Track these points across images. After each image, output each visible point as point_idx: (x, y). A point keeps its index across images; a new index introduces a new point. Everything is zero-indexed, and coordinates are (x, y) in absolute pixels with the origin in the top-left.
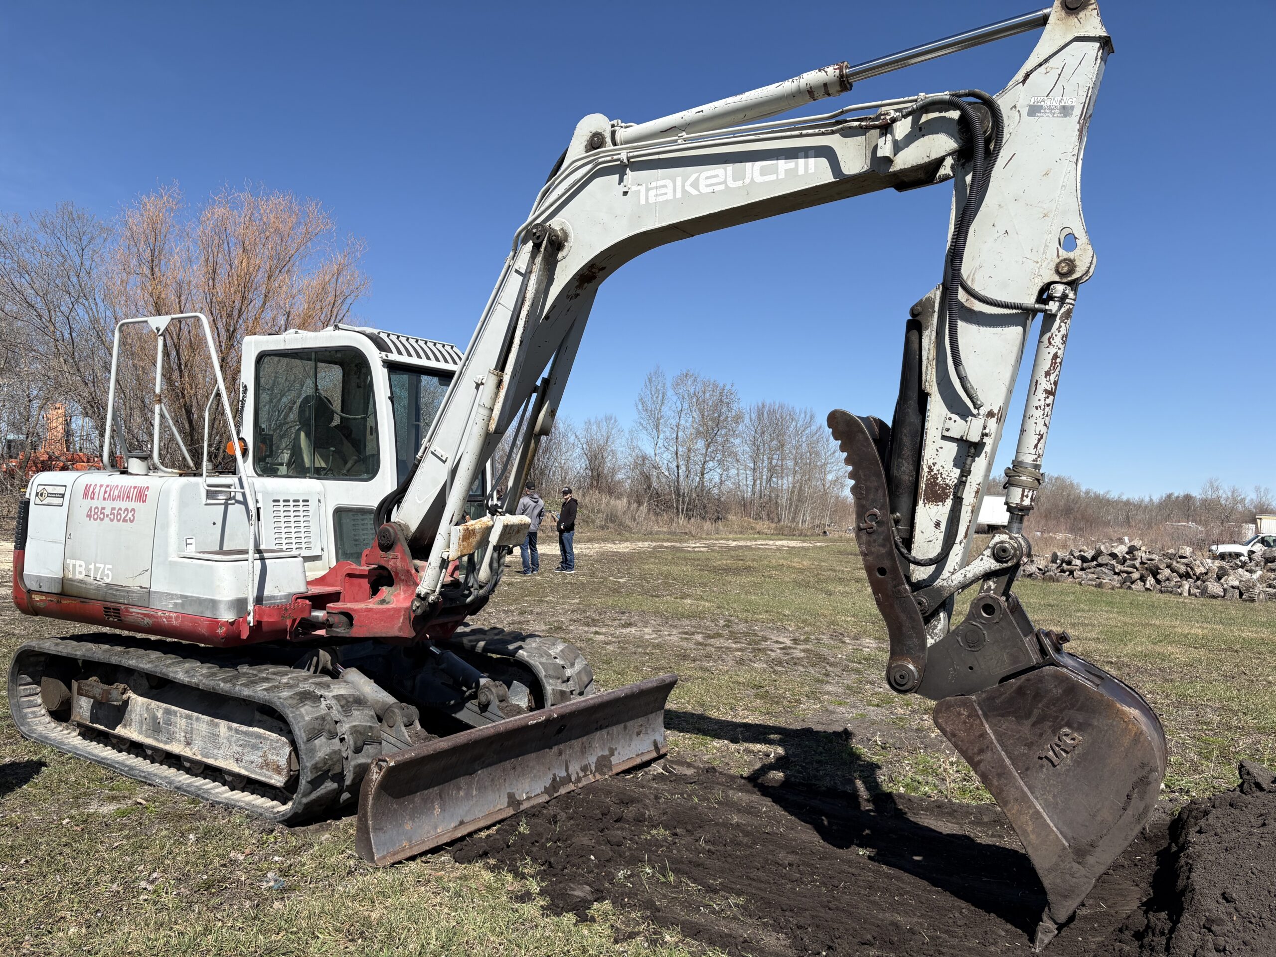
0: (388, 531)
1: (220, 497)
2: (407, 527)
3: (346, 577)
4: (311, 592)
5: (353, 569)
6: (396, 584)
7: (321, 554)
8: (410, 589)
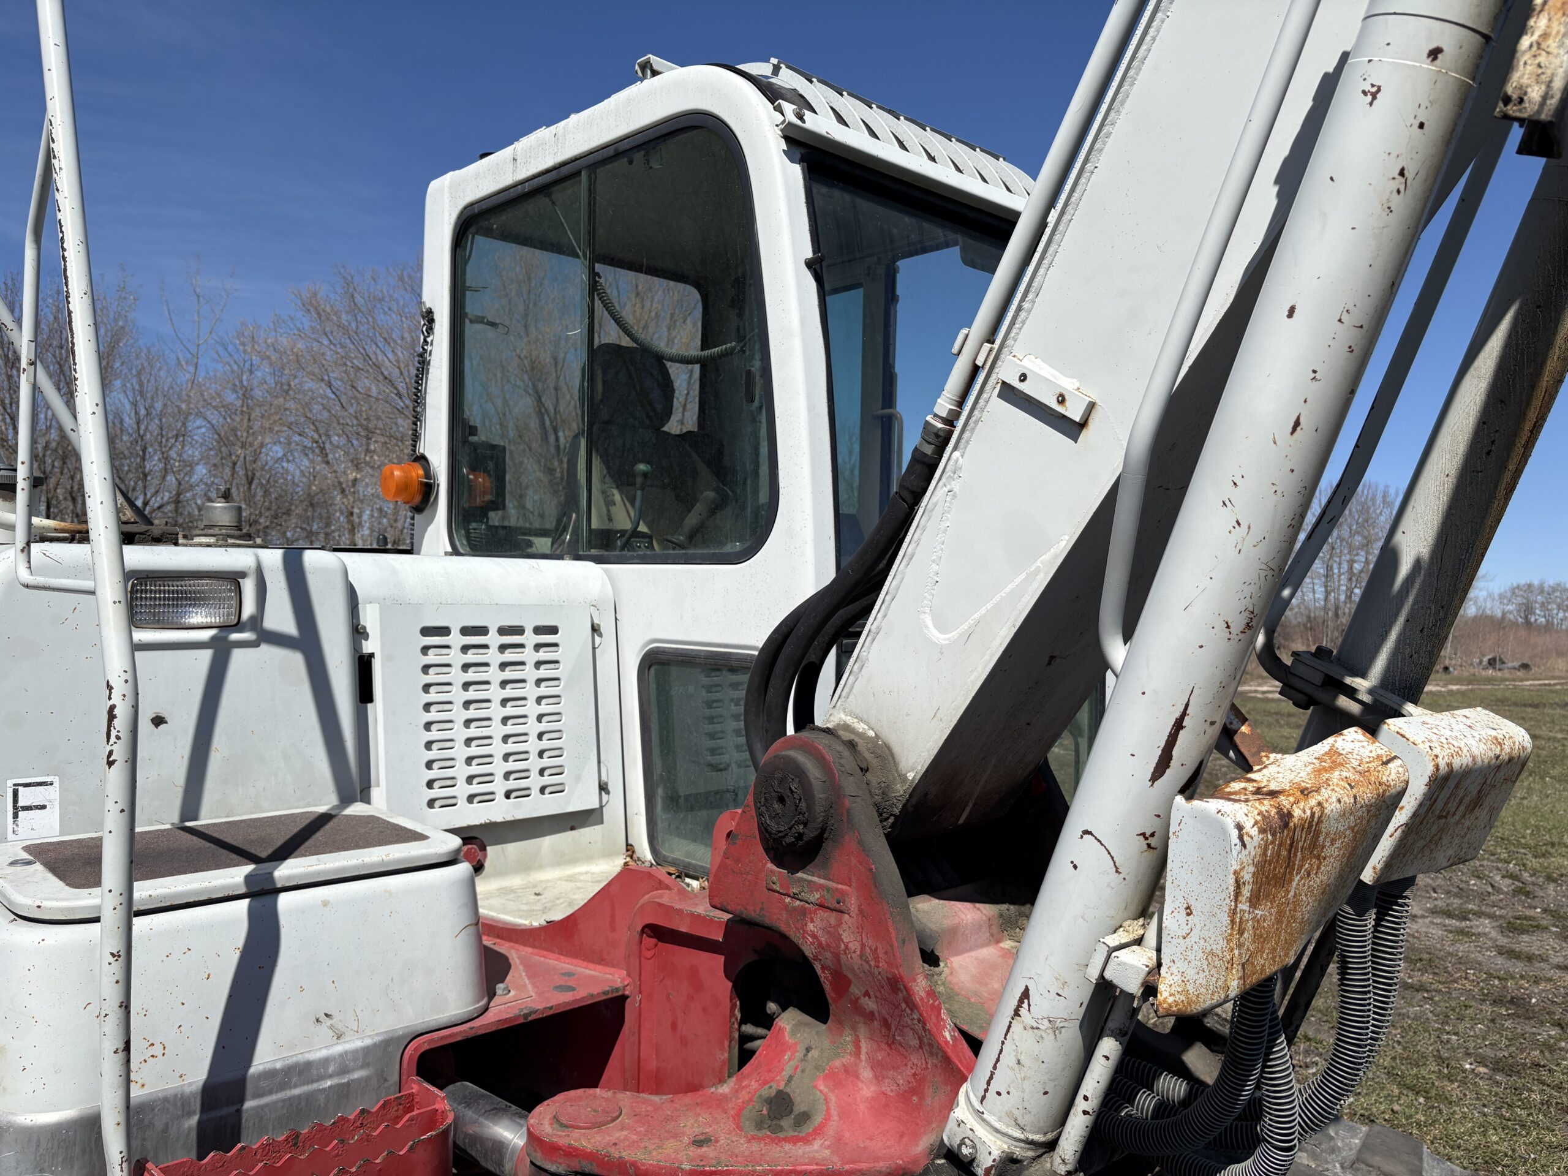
0: (800, 774)
1: (197, 617)
2: (884, 754)
3: (645, 935)
4: (500, 1011)
5: (668, 910)
6: (840, 1022)
7: (597, 806)
8: (906, 1065)
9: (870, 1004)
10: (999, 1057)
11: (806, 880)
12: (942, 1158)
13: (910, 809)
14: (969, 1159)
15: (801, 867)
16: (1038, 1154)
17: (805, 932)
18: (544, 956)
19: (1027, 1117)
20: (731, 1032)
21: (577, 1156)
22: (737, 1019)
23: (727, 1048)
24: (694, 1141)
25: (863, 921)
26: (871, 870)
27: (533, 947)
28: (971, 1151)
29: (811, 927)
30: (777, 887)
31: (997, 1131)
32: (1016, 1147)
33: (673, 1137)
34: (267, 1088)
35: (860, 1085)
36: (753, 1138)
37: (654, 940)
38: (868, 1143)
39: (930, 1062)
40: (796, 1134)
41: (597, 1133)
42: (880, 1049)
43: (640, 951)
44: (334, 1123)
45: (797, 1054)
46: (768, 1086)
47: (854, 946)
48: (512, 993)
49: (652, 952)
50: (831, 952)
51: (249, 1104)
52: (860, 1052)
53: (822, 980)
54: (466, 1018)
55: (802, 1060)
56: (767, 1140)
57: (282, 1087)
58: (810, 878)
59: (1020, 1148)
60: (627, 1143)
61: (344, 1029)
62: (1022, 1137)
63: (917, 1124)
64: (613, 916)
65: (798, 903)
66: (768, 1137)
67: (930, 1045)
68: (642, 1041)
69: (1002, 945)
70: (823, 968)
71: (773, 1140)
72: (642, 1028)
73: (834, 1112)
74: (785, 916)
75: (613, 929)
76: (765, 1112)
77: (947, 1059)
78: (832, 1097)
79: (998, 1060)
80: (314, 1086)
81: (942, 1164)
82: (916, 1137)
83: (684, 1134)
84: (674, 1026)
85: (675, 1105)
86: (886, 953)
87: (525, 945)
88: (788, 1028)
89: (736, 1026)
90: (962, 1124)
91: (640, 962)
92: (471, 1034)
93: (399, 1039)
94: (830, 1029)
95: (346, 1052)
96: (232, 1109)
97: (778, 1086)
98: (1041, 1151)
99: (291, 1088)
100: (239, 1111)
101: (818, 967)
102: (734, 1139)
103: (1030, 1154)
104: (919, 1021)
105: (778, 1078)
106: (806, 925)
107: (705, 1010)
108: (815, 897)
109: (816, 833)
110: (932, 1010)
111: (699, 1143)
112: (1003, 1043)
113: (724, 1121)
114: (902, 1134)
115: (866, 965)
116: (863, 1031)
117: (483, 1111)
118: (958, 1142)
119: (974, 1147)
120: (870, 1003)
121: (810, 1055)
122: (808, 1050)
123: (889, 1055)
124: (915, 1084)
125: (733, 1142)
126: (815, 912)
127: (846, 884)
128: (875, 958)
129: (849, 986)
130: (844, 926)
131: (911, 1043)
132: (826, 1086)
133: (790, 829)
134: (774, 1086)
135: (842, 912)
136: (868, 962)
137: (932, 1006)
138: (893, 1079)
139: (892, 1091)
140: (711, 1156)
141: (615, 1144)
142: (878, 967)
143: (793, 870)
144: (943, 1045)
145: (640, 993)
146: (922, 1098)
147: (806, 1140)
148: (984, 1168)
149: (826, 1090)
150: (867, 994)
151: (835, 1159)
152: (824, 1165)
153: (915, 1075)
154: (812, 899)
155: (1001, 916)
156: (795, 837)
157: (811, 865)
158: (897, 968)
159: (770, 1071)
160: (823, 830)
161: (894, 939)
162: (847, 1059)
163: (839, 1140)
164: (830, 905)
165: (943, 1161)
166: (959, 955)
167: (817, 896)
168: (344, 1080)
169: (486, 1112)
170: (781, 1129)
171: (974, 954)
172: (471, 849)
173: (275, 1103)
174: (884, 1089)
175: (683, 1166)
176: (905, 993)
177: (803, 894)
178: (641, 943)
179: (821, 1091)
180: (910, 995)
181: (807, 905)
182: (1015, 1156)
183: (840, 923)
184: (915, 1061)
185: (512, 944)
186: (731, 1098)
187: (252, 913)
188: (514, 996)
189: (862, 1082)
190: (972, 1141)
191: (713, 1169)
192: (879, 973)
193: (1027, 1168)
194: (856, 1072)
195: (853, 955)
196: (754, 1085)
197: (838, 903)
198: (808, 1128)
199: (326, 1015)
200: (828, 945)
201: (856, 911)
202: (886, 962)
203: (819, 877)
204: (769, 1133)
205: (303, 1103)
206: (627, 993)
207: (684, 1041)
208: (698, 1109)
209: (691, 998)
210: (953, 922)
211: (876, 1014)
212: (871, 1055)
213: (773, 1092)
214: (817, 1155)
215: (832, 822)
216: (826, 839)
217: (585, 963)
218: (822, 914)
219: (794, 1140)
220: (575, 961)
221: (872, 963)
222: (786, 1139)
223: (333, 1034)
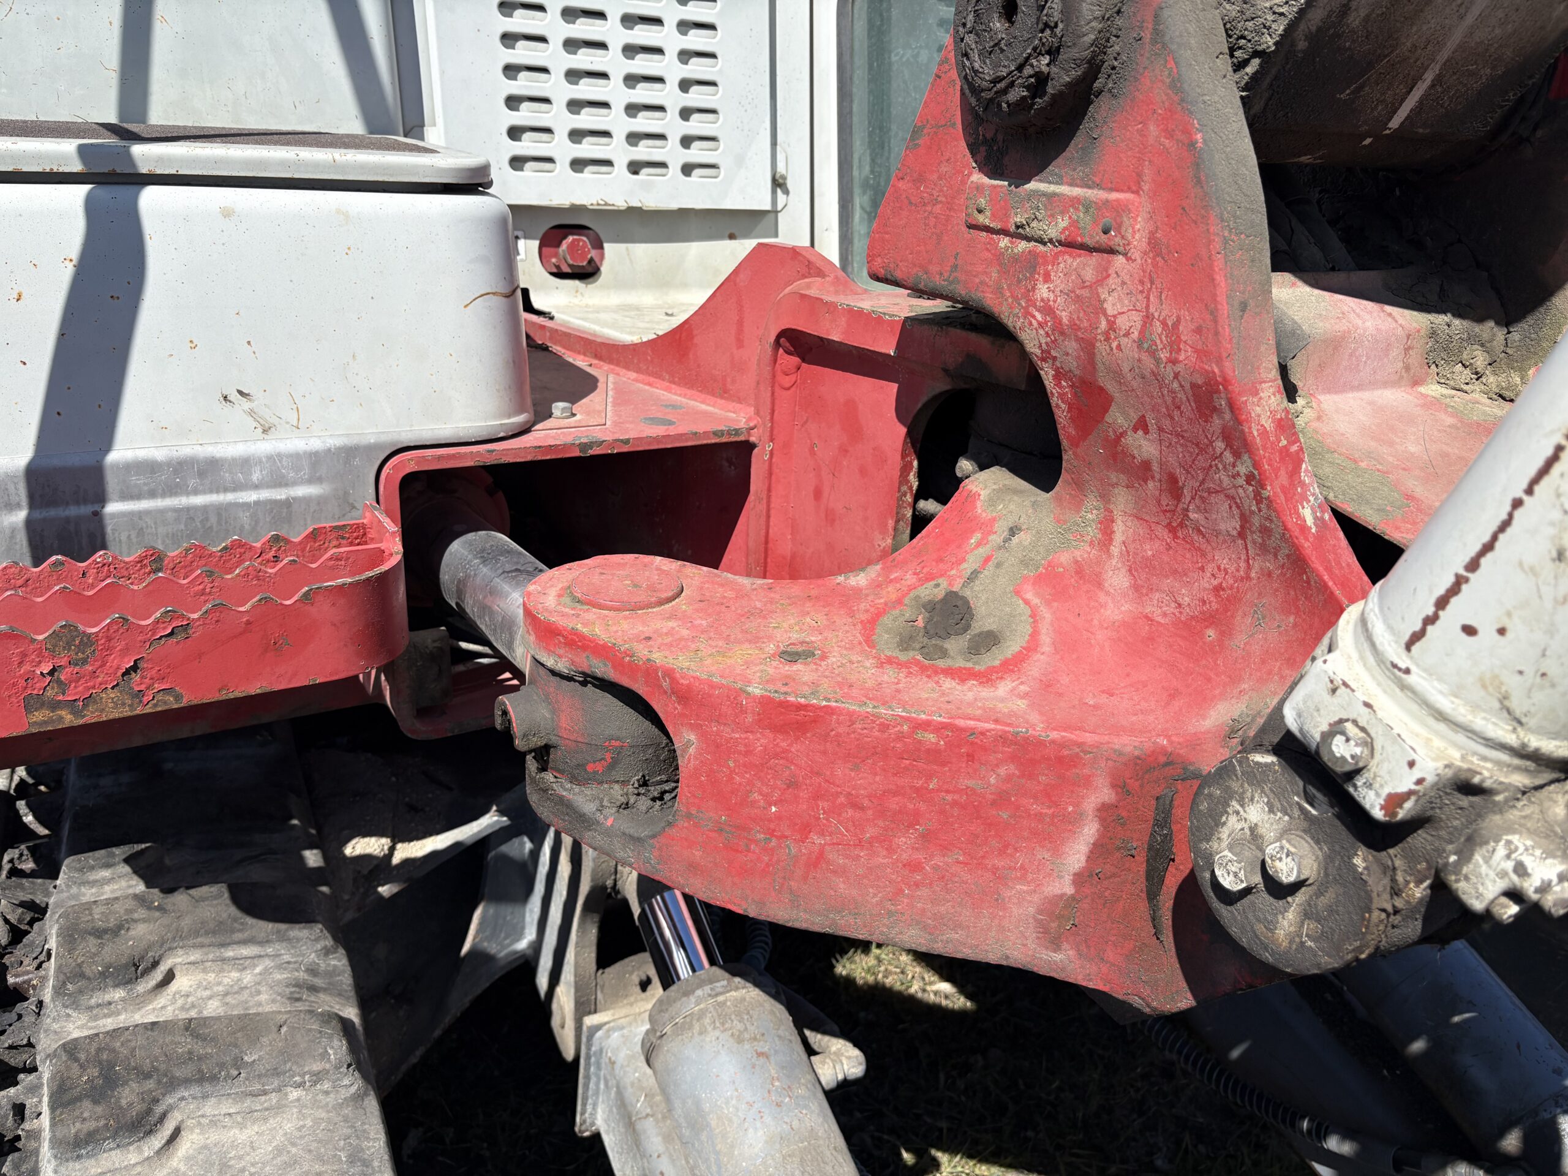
3: (781, 350)
4: (547, 436)
5: (813, 304)
6: (1079, 485)
7: (767, 206)
8: (1202, 569)
9: (1144, 446)
10: (1495, 538)
11: (1044, 194)
12: (1268, 752)
13: (1302, 45)
14: (1347, 768)
15: (1036, 167)
16: (1538, 782)
17: (1031, 302)
18: (650, 384)
19: (1539, 697)
20: (899, 507)
21: (584, 648)
22: (911, 488)
23: (891, 531)
24: (784, 652)
25: (1155, 265)
26: (1192, 144)
27: (638, 371)
28: (1358, 751)
29: (1043, 291)
30: (983, 219)
31: (1441, 716)
32: (1484, 758)
33: (750, 642)
34: (146, 488)
35: (1102, 598)
36: (890, 661)
37: (795, 360)
38: (1104, 699)
39: (1256, 566)
40: (969, 665)
41: (626, 618)
42: (1152, 537)
43: (774, 376)
44: (225, 548)
45: (992, 537)
46: (933, 583)
47: (1131, 322)
48: (578, 417)
49: (793, 378)
50: (1078, 340)
51: (113, 508)
52: (1111, 540)
53: (1054, 401)
54: (484, 435)
55: (1000, 548)
56: (914, 669)
57: (172, 490)
58: (1052, 188)
59: (1498, 763)
60: (669, 640)
61: (273, 420)
62: (1512, 739)
63: (1209, 680)
64: (740, 323)
65: (1023, 245)
66: (917, 663)
67: (1265, 531)
68: (772, 512)
69: (1422, 389)
70: (1059, 376)
71: (923, 669)
72: (773, 494)
73: (1046, 639)
74: (995, 275)
75: (740, 344)
76: (920, 623)
77: (1298, 562)
78: (1046, 614)
79: (1488, 547)
80: (230, 497)
81: (1266, 765)
82: (1202, 700)
83: (770, 638)
84: (818, 494)
85: (772, 595)
86: (1198, 331)
87: (627, 368)
88: (984, 494)
89: (909, 499)
90: (1342, 690)
91: (773, 394)
92: (490, 460)
93: (370, 449)
94: (1059, 499)
95: (280, 455)
96: (86, 510)
97: (950, 584)
98: (1547, 776)
99: (188, 494)
100: (97, 515)
101: (1047, 375)
102: (854, 658)
103: (1520, 780)
104: (1249, 479)
105: (953, 572)
106: (1034, 289)
107: (863, 471)
108: (1057, 227)
109: (1077, 73)
110: (1282, 459)
111: (791, 656)
112: (1517, 503)
113: (847, 628)
114: (1173, 695)
115: (1148, 362)
116: (1122, 501)
117: (500, 571)
118: (1325, 727)
119: (1369, 744)
120: (1144, 443)
121: (1015, 540)
122: (1013, 531)
123: (1169, 547)
124: (1215, 606)
125: (852, 662)
126: (1055, 261)
127: (1129, 190)
128: (1171, 344)
129: (1106, 410)
130: (1112, 282)
131: (1222, 526)
132: (1037, 594)
133: (1020, 68)
134: (943, 583)
135: (1111, 251)
136: (1153, 353)
137: (1285, 452)
138: (1171, 593)
139: (1165, 615)
140: (805, 679)
141: (649, 638)
142: (1174, 362)
143: (1021, 177)
144: (1296, 532)
145: (772, 440)
146: (1226, 632)
147: (986, 678)
148: (1386, 791)
149: (1036, 601)
150: (1142, 425)
151: (1034, 717)
152: (1009, 725)
153: (1218, 589)
154: (1053, 233)
155: (1433, 334)
156: (1028, 88)
157: (1059, 160)
158: (1219, 361)
159: (940, 560)
160: (1093, 68)
161: (1222, 299)
162: (1082, 551)
163: (1047, 686)
164: (1087, 240)
165: (1269, 759)
166: (1336, 393)
167: (1063, 223)
168: (280, 494)
169: (504, 572)
170: (944, 654)
171: (1366, 395)
172: (579, 241)
173: (162, 512)
174: (1148, 610)
175: (750, 689)
176: (1228, 416)
177: (1034, 224)
178: (775, 361)
179: (1027, 602)
180: (1239, 422)
181: (1041, 248)
182: (1476, 780)
183: (1103, 276)
184: (1225, 563)
185: (612, 367)
186: (867, 595)
187: (91, 206)
188: (580, 421)
189: (1108, 593)
190: (1363, 729)
191: (802, 701)
192: (1176, 376)
193: (1500, 809)
194: (1098, 575)
195: (1124, 341)
196: (910, 579)
197: (1106, 232)
198: (993, 659)
199: (240, 392)
200: (1075, 327)
201: (1144, 245)
202: (1197, 351)
203: (1072, 184)
204: (919, 657)
205: (213, 520)
206: (753, 439)
207: (831, 517)
208: (808, 604)
209: (843, 450)
210: (1337, 327)
211: (1155, 467)
212: (1131, 548)
213: (940, 593)
214: (1000, 705)
215: (1117, 48)
216: (1099, 93)
217: (703, 396)
218: (1071, 261)
219: (962, 675)
220: (689, 392)
221: (1164, 355)
222: (949, 672)
223: (255, 424)
